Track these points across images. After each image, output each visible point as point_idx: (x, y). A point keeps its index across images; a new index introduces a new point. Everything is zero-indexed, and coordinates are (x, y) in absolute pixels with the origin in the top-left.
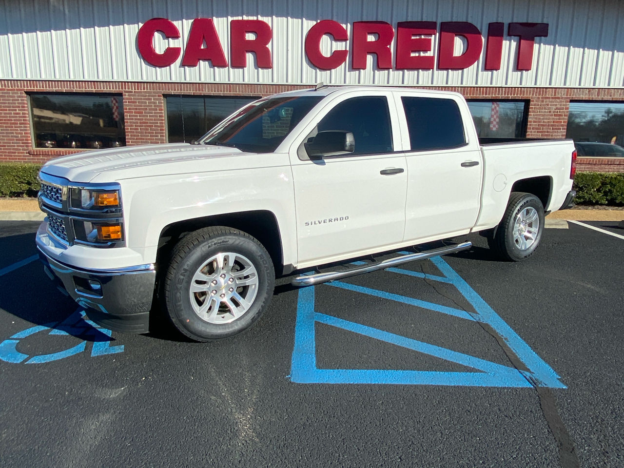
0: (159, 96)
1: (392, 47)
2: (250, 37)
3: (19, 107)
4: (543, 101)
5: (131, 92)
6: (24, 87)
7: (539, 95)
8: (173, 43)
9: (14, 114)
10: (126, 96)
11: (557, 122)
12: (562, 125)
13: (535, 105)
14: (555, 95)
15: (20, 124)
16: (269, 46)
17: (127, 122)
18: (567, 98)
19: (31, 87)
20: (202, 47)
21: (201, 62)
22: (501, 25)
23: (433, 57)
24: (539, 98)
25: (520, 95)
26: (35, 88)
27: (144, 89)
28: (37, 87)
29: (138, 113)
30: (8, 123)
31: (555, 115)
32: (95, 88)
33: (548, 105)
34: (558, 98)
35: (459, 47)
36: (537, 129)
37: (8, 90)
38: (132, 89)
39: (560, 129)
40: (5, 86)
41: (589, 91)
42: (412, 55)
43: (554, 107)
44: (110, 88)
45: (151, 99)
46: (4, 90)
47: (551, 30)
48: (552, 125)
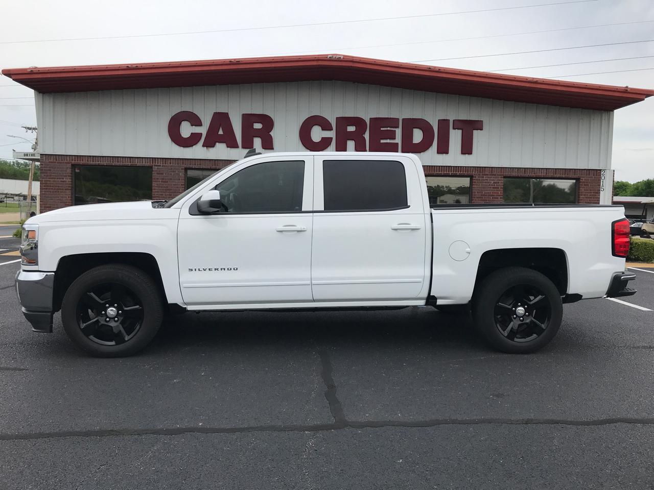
0: (182, 169)
1: (367, 136)
2: (258, 126)
3: (66, 176)
4: (483, 177)
5: (160, 166)
6: (72, 160)
7: (480, 172)
8: (197, 130)
9: (61, 181)
10: (155, 168)
11: (496, 193)
12: (499, 196)
13: (477, 180)
14: (492, 172)
15: (65, 189)
16: (272, 133)
17: (155, 189)
18: (501, 175)
19: (78, 161)
20: (219, 133)
21: (217, 143)
22: (448, 121)
23: (398, 144)
24: (479, 175)
25: (465, 172)
26: (81, 162)
27: (170, 163)
28: (83, 160)
29: (165, 182)
30: (55, 189)
31: (493, 188)
32: (130, 162)
33: (487, 180)
34: (495, 175)
35: (418, 136)
36: (479, 198)
37: (58, 163)
38: (160, 163)
39: (498, 198)
40: (56, 160)
41: (518, 170)
42: (382, 141)
43: (492, 182)
44: (143, 163)
45: (175, 172)
46: (55, 162)
47: (485, 126)
48: (491, 195)
